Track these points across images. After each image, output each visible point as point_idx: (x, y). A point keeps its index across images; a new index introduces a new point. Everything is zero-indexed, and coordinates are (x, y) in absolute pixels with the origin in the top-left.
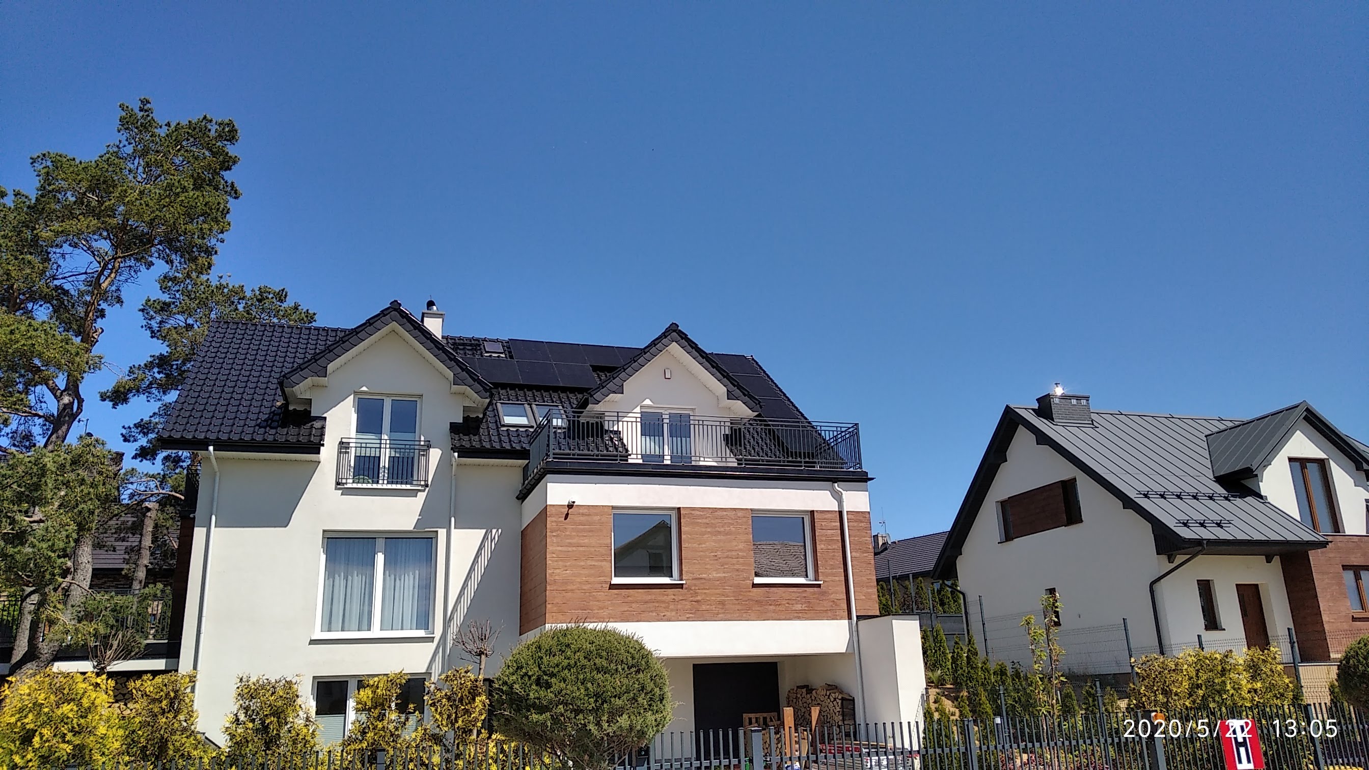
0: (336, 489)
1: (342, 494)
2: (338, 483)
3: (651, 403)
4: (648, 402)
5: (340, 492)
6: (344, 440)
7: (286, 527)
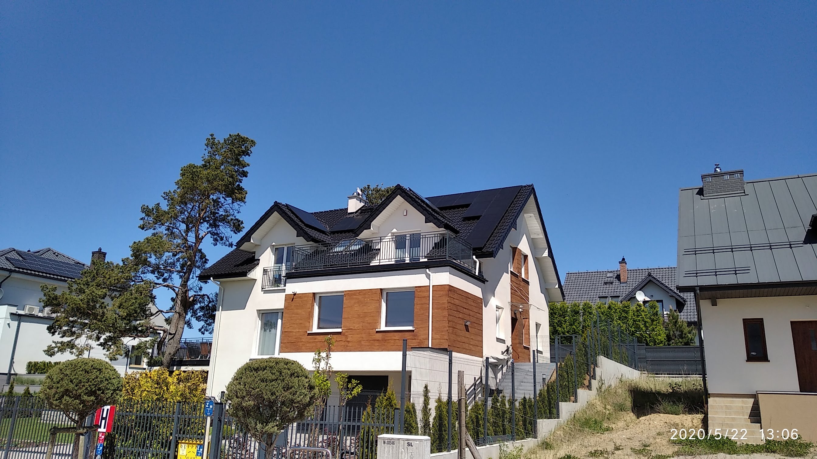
0: (262, 291)
1: (264, 293)
2: (262, 289)
3: (396, 231)
4: (394, 230)
5: (263, 292)
6: (265, 269)
7: (244, 309)
